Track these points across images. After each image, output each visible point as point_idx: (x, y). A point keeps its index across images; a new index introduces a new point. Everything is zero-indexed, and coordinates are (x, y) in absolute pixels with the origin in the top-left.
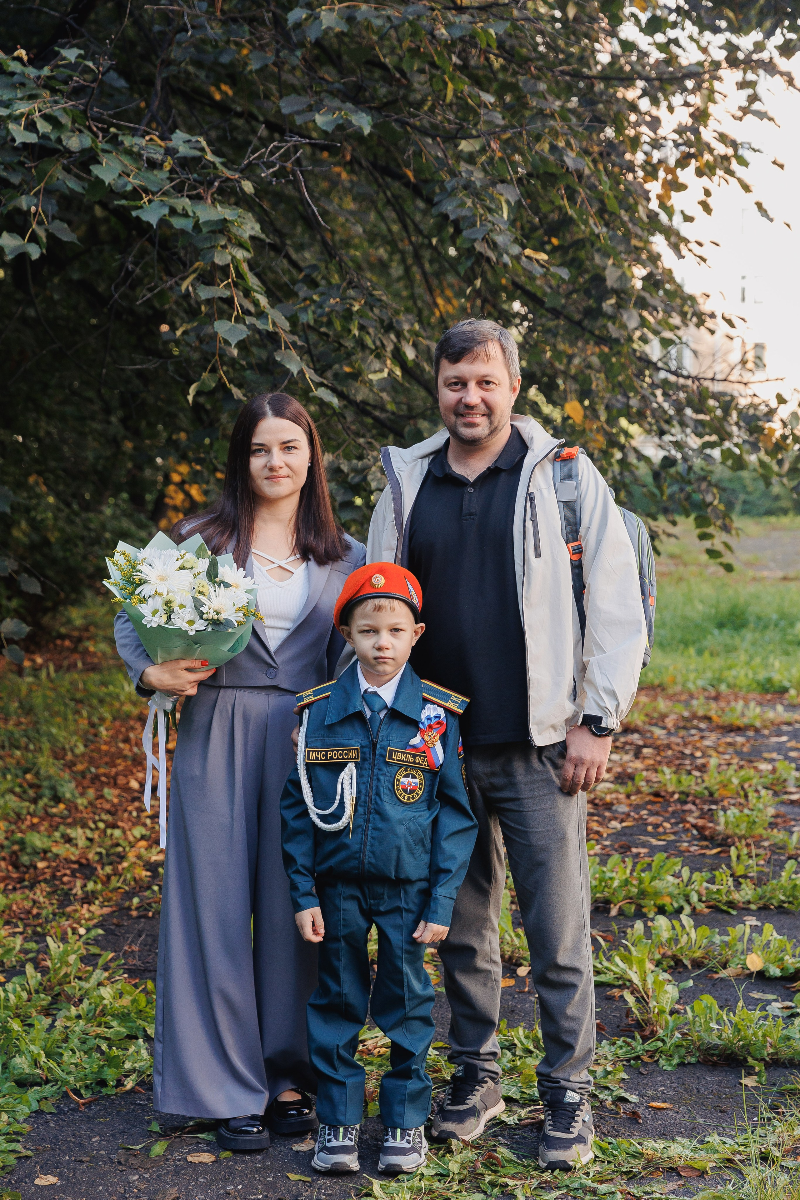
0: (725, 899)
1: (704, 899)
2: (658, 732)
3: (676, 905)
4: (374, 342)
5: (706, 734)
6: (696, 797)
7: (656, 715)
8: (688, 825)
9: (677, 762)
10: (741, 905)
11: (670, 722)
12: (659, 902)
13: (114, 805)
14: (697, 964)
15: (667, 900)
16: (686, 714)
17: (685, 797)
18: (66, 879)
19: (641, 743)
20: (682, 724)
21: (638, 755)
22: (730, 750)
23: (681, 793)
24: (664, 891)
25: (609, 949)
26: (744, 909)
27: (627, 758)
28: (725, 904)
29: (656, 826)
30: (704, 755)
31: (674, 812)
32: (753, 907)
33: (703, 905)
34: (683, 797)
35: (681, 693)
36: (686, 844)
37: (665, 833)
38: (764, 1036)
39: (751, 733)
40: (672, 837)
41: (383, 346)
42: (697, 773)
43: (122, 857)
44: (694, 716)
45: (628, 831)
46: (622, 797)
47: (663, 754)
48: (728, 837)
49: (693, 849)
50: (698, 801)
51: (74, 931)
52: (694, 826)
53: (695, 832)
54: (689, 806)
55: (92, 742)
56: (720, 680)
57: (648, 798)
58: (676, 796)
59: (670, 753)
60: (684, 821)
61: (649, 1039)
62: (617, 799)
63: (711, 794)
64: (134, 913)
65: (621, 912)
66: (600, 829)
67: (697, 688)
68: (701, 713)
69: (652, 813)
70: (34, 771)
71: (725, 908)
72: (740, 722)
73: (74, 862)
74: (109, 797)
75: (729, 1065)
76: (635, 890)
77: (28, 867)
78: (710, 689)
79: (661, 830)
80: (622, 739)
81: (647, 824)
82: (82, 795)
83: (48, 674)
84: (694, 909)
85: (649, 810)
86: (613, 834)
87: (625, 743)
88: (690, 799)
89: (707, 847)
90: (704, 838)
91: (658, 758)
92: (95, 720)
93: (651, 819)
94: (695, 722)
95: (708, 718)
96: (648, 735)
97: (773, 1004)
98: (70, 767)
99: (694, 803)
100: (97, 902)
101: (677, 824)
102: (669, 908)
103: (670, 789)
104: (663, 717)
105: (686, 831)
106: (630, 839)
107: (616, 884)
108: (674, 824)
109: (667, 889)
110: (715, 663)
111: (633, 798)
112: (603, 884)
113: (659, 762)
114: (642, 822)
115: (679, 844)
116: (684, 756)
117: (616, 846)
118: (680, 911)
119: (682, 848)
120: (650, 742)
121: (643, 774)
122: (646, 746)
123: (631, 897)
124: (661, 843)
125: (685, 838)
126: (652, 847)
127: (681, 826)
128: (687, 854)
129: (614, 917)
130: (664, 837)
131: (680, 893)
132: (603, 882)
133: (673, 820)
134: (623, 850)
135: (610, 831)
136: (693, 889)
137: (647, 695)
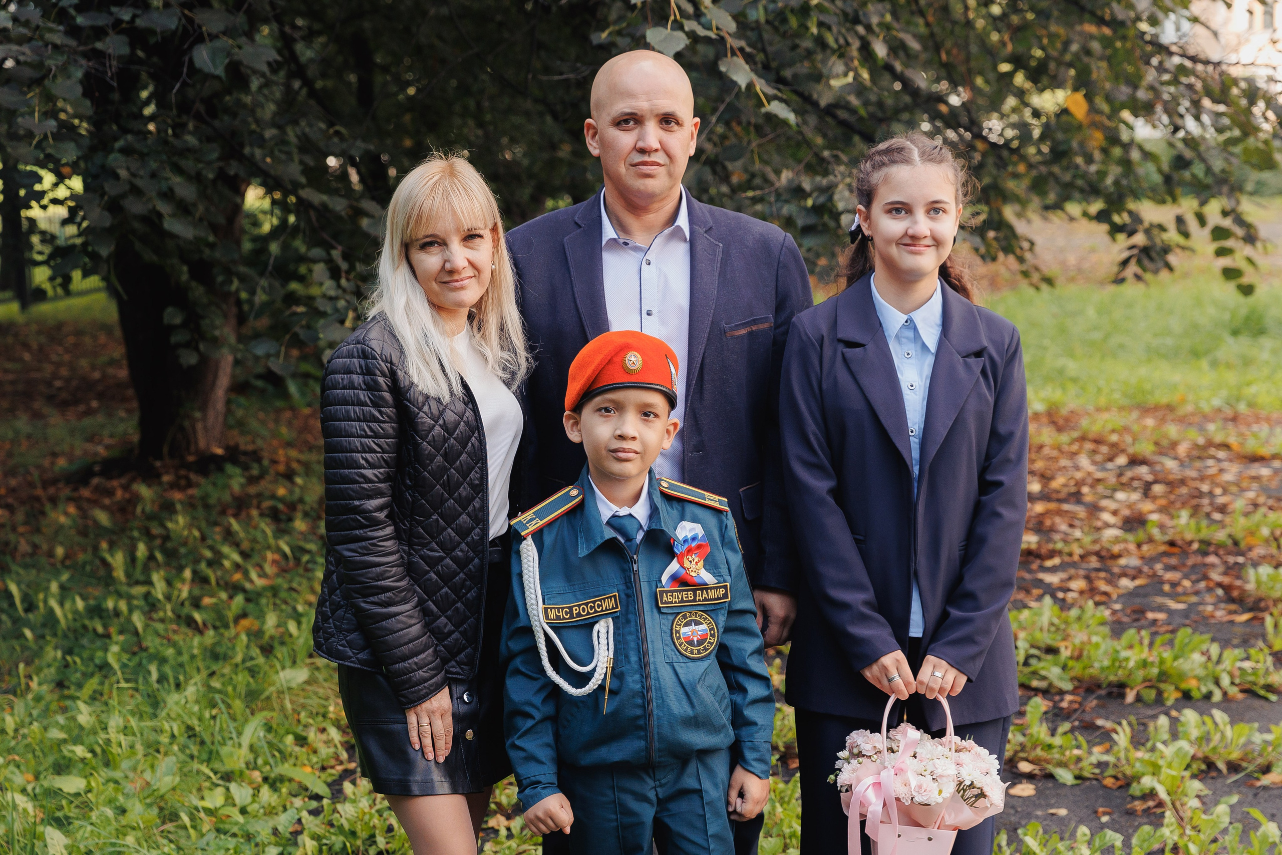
0: (1262, 682)
1: (1237, 681)
2: (1170, 464)
3: (1204, 690)
4: (837, 41)
5: (1225, 465)
6: (1218, 546)
7: (1165, 443)
8: (1211, 584)
9: (1194, 502)
11: (1182, 449)
12: (1184, 686)
14: (1233, 767)
15: (1192, 684)
16: (1201, 441)
17: (1206, 546)
19: (1150, 478)
20: (1195, 453)
21: (1147, 493)
22: (1255, 485)
23: (1202, 542)
24: (1191, 674)
27: (1135, 496)
28: (1262, 688)
29: (1174, 585)
30: (1225, 492)
31: (1194, 566)
33: (1236, 689)
34: (1203, 547)
35: (1193, 414)
36: (1210, 608)
37: (1185, 594)
40: (1194, 599)
41: (848, 44)
42: (1217, 516)
44: (1210, 444)
45: (1142, 592)
46: (1132, 547)
47: (1176, 492)
48: (1261, 600)
49: (1219, 614)
50: (1221, 552)
52: (1220, 585)
53: (1220, 592)
54: (1212, 559)
56: (1238, 399)
57: (1163, 548)
58: (1195, 546)
59: (1184, 490)
60: (1206, 577)
62: (1127, 550)
63: (1236, 543)
65: (1139, 699)
66: (1108, 589)
67: (1211, 409)
68: (1219, 438)
69: (1169, 568)
71: (1262, 692)
72: (1265, 451)
76: (1155, 671)
78: (1227, 408)
79: (1179, 589)
80: (1129, 474)
81: (1162, 582)
84: (1225, 694)
85: (1164, 564)
86: (1124, 595)
87: (1132, 479)
88: (1212, 549)
89: (1235, 612)
90: (1232, 600)
91: (1172, 497)
93: (1169, 576)
94: (1212, 451)
95: (1226, 446)
96: (1158, 467)
99: (1217, 555)
101: (1198, 581)
102: (1196, 694)
103: (1189, 536)
104: (1174, 445)
105: (1209, 590)
106: (1144, 601)
107: (1131, 664)
108: (1194, 582)
109: (1192, 670)
110: (1231, 378)
111: (1145, 548)
112: (1117, 664)
113: (1173, 503)
114: (1156, 579)
115: (1201, 608)
116: (1200, 495)
117: (1129, 611)
118: (1208, 696)
119: (1207, 614)
120: (1160, 477)
121: (1154, 517)
122: (1156, 482)
123: (1150, 680)
124: (1181, 606)
125: (1209, 598)
126: (1170, 612)
127: (1202, 585)
128: (1213, 621)
129: (1131, 704)
130: (1184, 598)
131: (1207, 675)
132: (1117, 662)
133: (1194, 577)
134: (1136, 616)
135: (1121, 591)
136: (1224, 670)
137: (1155, 418)
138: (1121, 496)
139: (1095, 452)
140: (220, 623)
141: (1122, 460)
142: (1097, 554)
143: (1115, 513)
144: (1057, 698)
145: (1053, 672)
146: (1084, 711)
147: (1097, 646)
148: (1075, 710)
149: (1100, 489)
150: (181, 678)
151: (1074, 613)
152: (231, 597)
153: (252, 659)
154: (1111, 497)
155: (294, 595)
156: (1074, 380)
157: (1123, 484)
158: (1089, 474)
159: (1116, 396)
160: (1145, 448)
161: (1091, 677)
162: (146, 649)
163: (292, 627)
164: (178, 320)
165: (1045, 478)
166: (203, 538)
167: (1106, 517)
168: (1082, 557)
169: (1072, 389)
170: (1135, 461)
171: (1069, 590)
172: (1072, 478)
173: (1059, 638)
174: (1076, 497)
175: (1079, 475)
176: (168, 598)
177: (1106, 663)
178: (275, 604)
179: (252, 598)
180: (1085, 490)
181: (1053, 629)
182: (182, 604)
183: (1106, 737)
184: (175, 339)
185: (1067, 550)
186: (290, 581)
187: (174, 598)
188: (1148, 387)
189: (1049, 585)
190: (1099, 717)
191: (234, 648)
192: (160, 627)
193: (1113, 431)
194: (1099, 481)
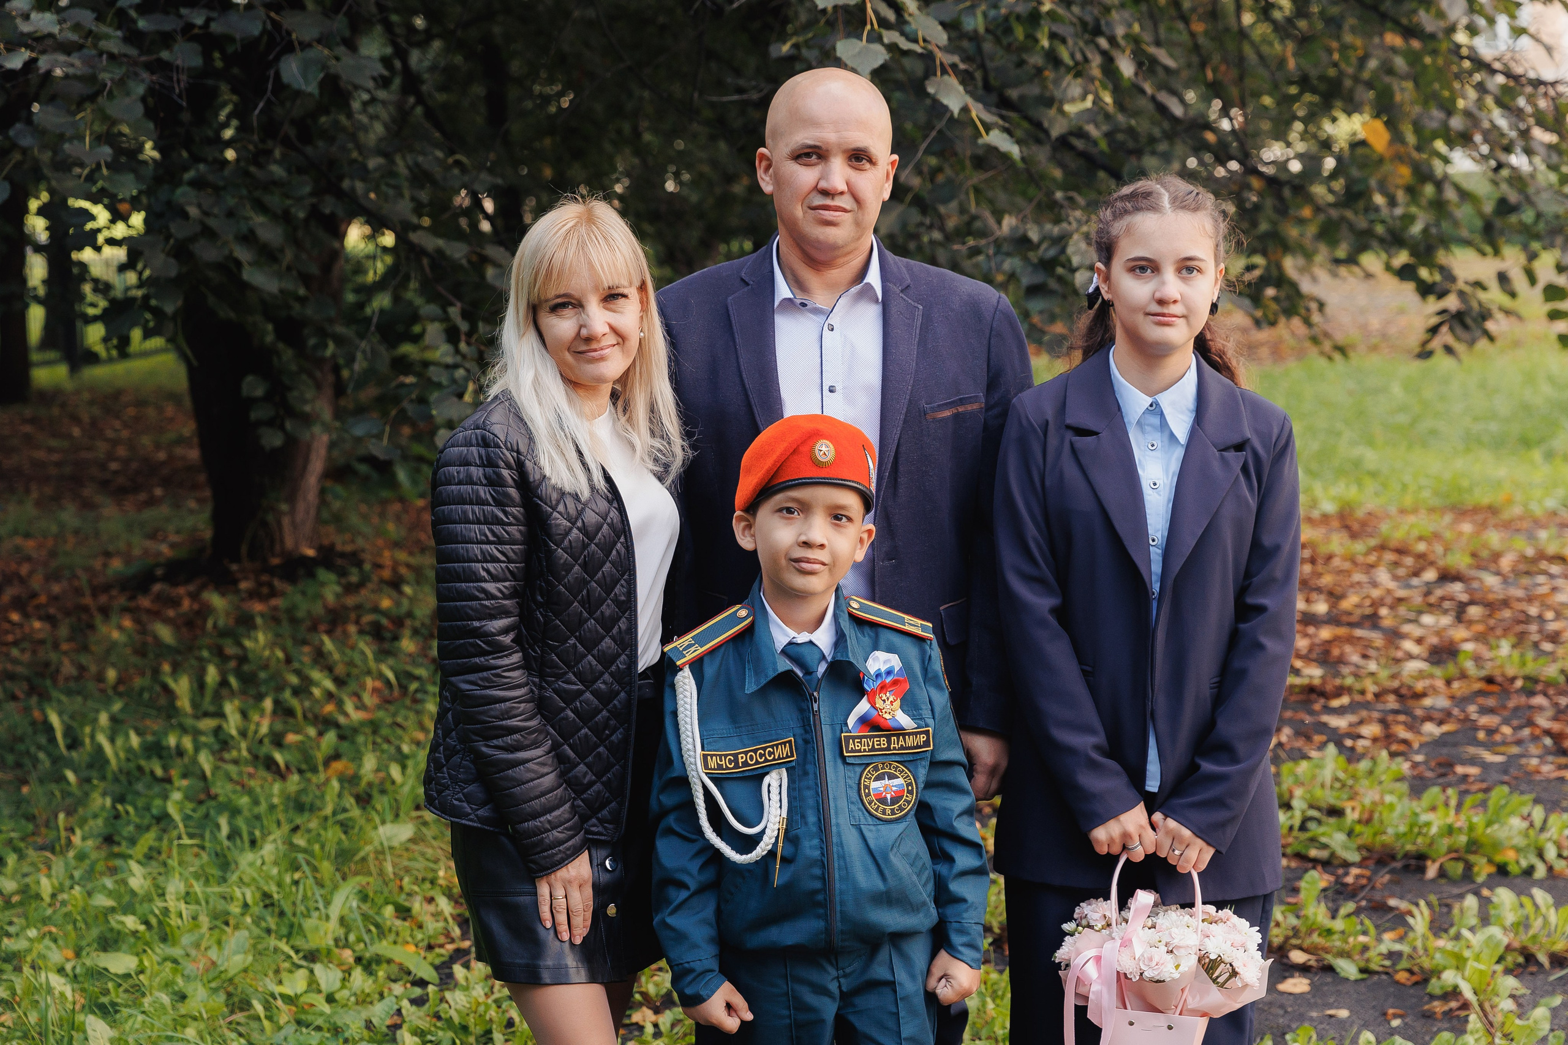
1: (1566, 853)
2: (1491, 580)
3: (1524, 864)
4: (1072, 56)
5: (1560, 582)
6: (1547, 685)
7: (1485, 554)
8: (1537, 732)
9: (1520, 628)
11: (1506, 562)
12: (1499, 858)
14: (1558, 961)
15: (1509, 856)
16: (1530, 552)
17: (1533, 684)
19: (1464, 598)
20: (1522, 567)
21: (1460, 616)
23: (1527, 678)
24: (1507, 844)
27: (1446, 620)
29: (1491, 731)
30: (1559, 616)
31: (1517, 709)
33: (1564, 863)
34: (1529, 685)
35: (1521, 518)
36: (1535, 761)
37: (1504, 743)
40: (1515, 750)
41: (1086, 60)
42: (1547, 646)
44: (1541, 556)
45: (1450, 740)
46: (1440, 684)
47: (1497, 615)
49: (1546, 768)
50: (1551, 692)
52: (1548, 733)
53: (1548, 741)
54: (1539, 700)
57: (1478, 686)
58: (1519, 683)
59: (1507, 614)
60: (1530, 723)
62: (1433, 688)
65: (1442, 873)
66: (1409, 736)
67: (1544, 511)
68: (1552, 549)
69: (1484, 711)
76: (1463, 839)
79: (1497, 737)
80: (1439, 592)
81: (1476, 729)
84: (1550, 869)
85: (1479, 705)
86: (1428, 744)
87: (1443, 599)
88: (1539, 687)
89: (1566, 766)
90: (1562, 752)
91: (1492, 622)
93: (1485, 720)
94: (1544, 565)
95: (1561, 559)
96: (1476, 584)
99: (1546, 695)
101: (1521, 727)
102: (1513, 869)
103: (1511, 671)
104: (1496, 556)
105: (1535, 738)
106: (1453, 751)
107: (1434, 830)
108: (1516, 729)
109: (1510, 838)
111: (1456, 685)
112: (1416, 830)
113: (1492, 629)
114: (1469, 724)
115: (1524, 761)
116: (1527, 619)
117: (1433, 764)
118: (1529, 871)
119: (1530, 768)
120: (1478, 596)
121: (1469, 647)
122: (1472, 602)
123: (1456, 851)
124: (1499, 759)
125: (1533, 750)
126: (1485, 766)
127: (1526, 732)
128: (1538, 778)
129: (1433, 881)
130: (1502, 749)
131: (1528, 845)
132: (1416, 827)
133: (1515, 723)
134: (1442, 770)
135: (1424, 739)
136: (1550, 839)
137: (1473, 522)
138: (1427, 619)
139: (1396, 564)
140: (307, 766)
141: (1430, 575)
142: (1396, 692)
143: (1419, 641)
144: (1340, 871)
145: (1336, 839)
146: (1373, 888)
147: (1391, 807)
148: (1363, 887)
149: (1402, 610)
150: (257, 833)
151: (1364, 765)
152: (321, 734)
153: (345, 810)
154: (1415, 621)
155: (399, 732)
156: (1374, 474)
157: (1431, 605)
158: (1389, 591)
159: (1426, 494)
160: (1460, 560)
161: (1384, 846)
162: (215, 797)
163: (395, 771)
164: (259, 392)
165: (1334, 596)
166: (288, 660)
167: (1409, 646)
168: (1377, 696)
169: (1370, 486)
170: (1447, 577)
171: (1360, 737)
172: (1368, 597)
173: (1345, 796)
174: (1372, 620)
175: (1376, 593)
176: (243, 734)
177: (1402, 829)
178: (374, 743)
179: (346, 735)
180: (1384, 611)
181: (1337, 785)
182: (261, 742)
183: (1399, 920)
184: (254, 415)
185: (1358, 686)
186: (394, 715)
187: (250, 734)
188: (1465, 483)
189: (1335, 730)
190: (1393, 895)
191: (322, 797)
192: (232, 769)
193: (1421, 538)
194: (1400, 600)
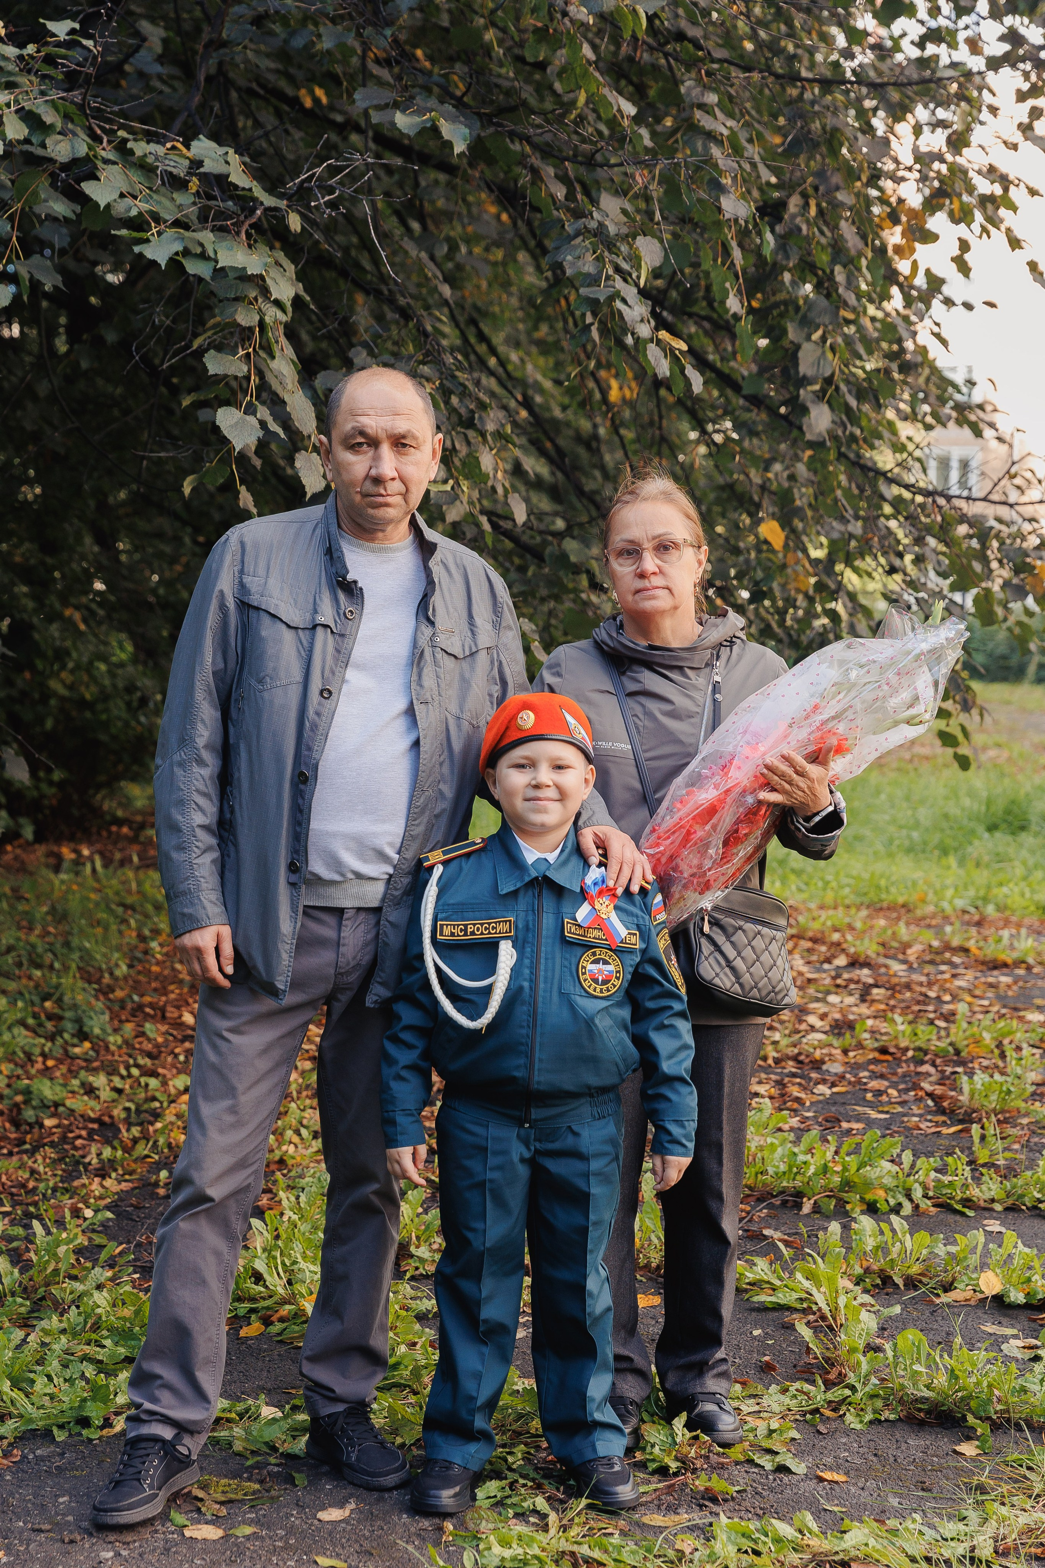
0: (959, 1195)
1: (931, 1194)
2: (896, 967)
3: (892, 1202)
5: (961, 971)
6: (936, 1055)
7: (895, 944)
8: (920, 1093)
9: (916, 1008)
10: (982, 1204)
11: (912, 953)
12: (869, 1197)
13: (157, 1046)
14: (911, 1283)
15: (880, 1195)
16: (936, 943)
17: (922, 1055)
18: (79, 1142)
19: (871, 981)
20: (928, 958)
21: (864, 996)
22: (991, 993)
23: (919, 1049)
24: (879, 1184)
25: (793, 1260)
26: (985, 1209)
27: (850, 1000)
28: (958, 1202)
29: (878, 1093)
30: (954, 999)
31: (905, 1075)
32: (998, 1207)
33: (929, 1203)
34: (920, 1055)
35: (933, 916)
36: (916, 1119)
37: (889, 1103)
38: (990, 1386)
39: (1021, 972)
40: (898, 1109)
42: (942, 1024)
43: (156, 1115)
44: (947, 947)
45: (840, 1099)
46: (837, 1052)
47: (898, 995)
48: (973, 1111)
49: (924, 1125)
50: (938, 1061)
51: (76, 1213)
52: (930, 1095)
53: (930, 1103)
54: (926, 1068)
55: (140, 961)
56: (986, 900)
57: (871, 1056)
58: (910, 1053)
59: (908, 995)
60: (916, 1087)
61: (835, 1384)
62: (830, 1055)
63: (958, 1052)
64: (162, 1192)
65: (816, 1209)
66: (802, 1095)
67: (955, 910)
68: (955, 942)
69: (875, 1076)
70: (55, 998)
71: (959, 1207)
72: (1008, 957)
73: (93, 1121)
74: (151, 1035)
75: (941, 1425)
76: (837, 1179)
77: (31, 1125)
78: (972, 910)
79: (884, 1098)
80: (846, 976)
81: (866, 1091)
82: (116, 1031)
83: (94, 870)
84: (917, 1207)
85: (873, 1072)
86: (820, 1102)
87: (851, 981)
88: (929, 1057)
89: (943, 1124)
90: (942, 1111)
91: (892, 1002)
92: (147, 932)
93: (874, 1084)
94: (947, 955)
95: (966, 951)
96: (883, 970)
97: (1011, 1341)
98: (105, 994)
99: (934, 1065)
100: (114, 1175)
101: (907, 1090)
102: (882, 1206)
103: (903, 1044)
104: (906, 946)
105: (919, 1100)
106: (842, 1109)
107: (812, 1170)
108: (902, 1091)
109: (880, 1179)
110: (982, 877)
111: (851, 1054)
112: (795, 1169)
113: (892, 1008)
114: (859, 1087)
115: (906, 1118)
116: (927, 1000)
117: (821, 1119)
118: (897, 1208)
119: (911, 1124)
120: (883, 980)
121: (868, 1022)
122: (877, 986)
123: (831, 1189)
124: (883, 1116)
125: (916, 1110)
126: (869, 1122)
127: (912, 1094)
128: (917, 1132)
129: (807, 1215)
130: (887, 1108)
131: (898, 1186)
132: (795, 1166)
133: (903, 1086)
134: (829, 1124)
135: (815, 1098)
136: (916, 1181)
137: (886, 918)
138: (833, 999)
139: (810, 951)
141: (841, 961)
142: (795, 1058)
143: (823, 1017)
146: (751, 1220)
147: (773, 1149)
149: (811, 991)
154: (823, 1000)
157: (838, 986)
159: (847, 893)
160: (870, 949)
161: (765, 1185)
167: (812, 1019)
168: (777, 1061)
170: (855, 963)
177: (783, 1167)
188: (883, 883)
193: (836, 930)
194: (809, 981)
